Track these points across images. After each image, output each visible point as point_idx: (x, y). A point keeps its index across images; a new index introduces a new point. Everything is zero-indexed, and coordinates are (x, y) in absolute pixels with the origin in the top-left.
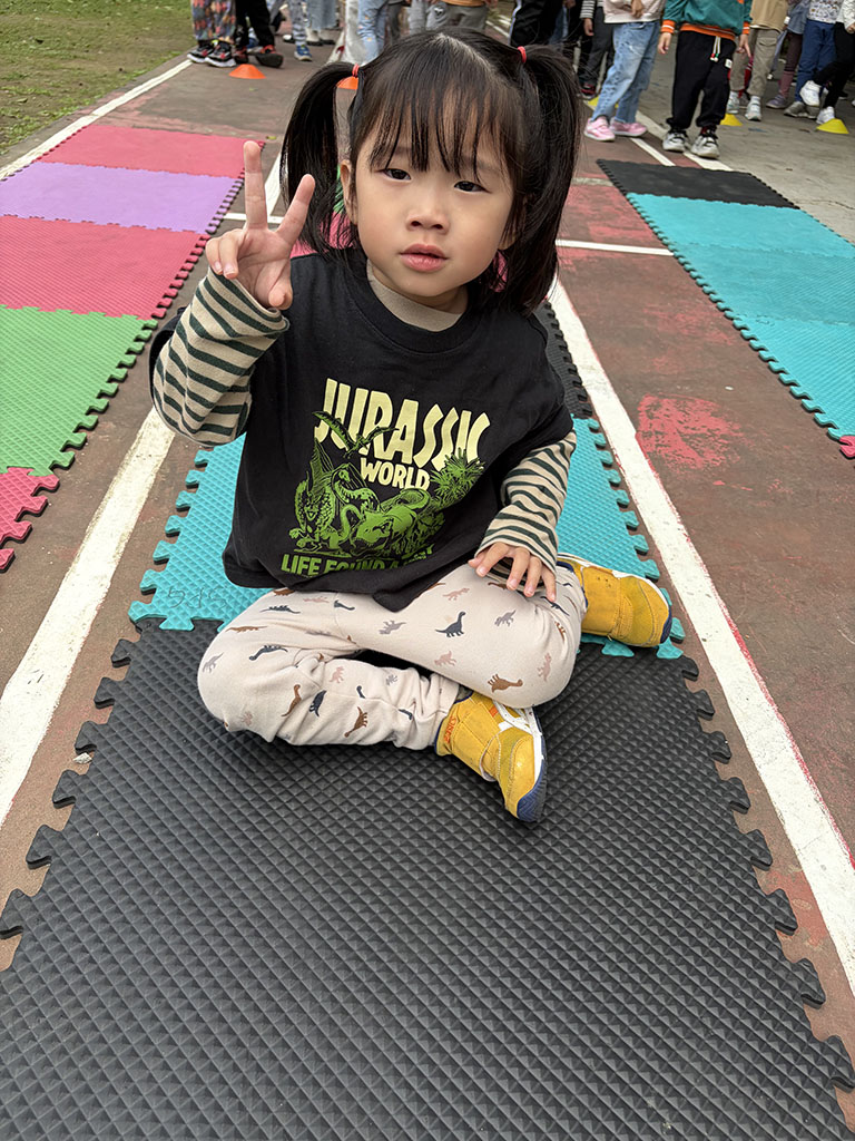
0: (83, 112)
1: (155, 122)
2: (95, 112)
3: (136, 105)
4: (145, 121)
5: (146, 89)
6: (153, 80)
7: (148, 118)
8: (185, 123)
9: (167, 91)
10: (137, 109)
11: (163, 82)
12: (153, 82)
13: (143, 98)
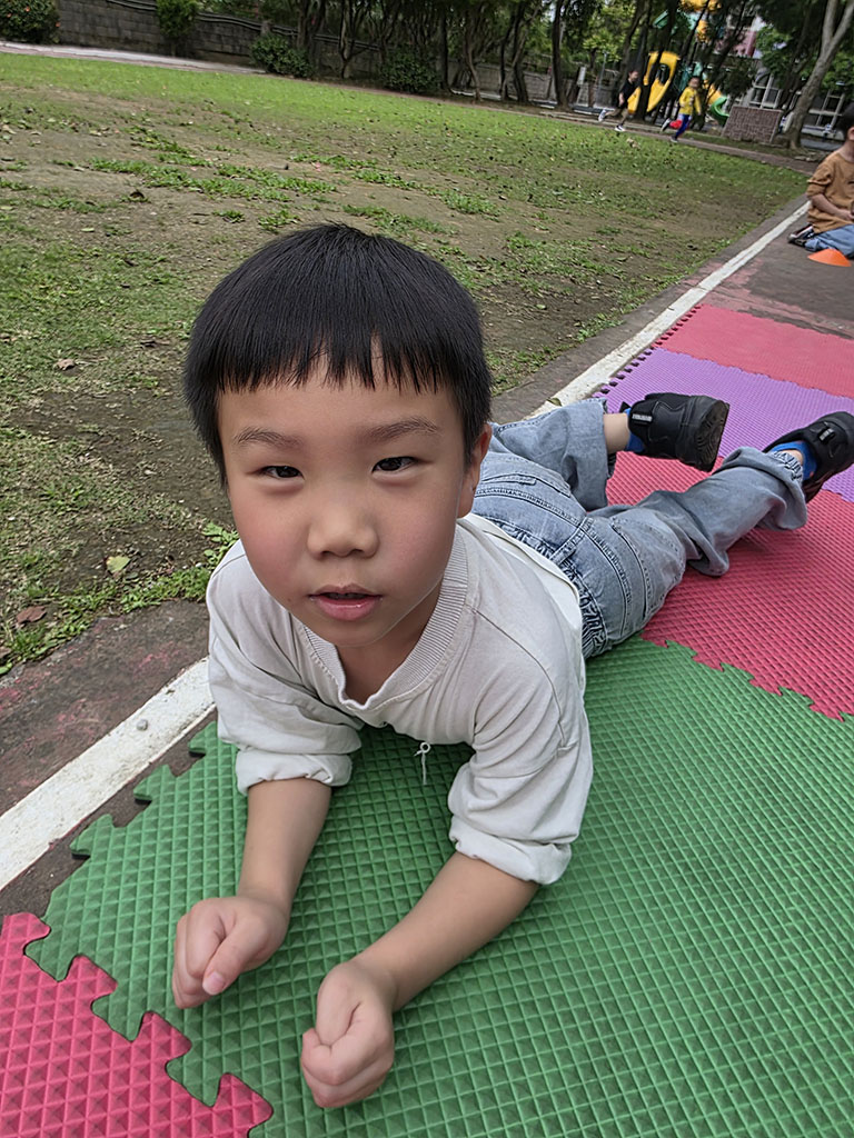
0: (689, 282)
1: (771, 306)
2: (701, 284)
3: (739, 281)
4: (759, 303)
5: (742, 263)
6: (744, 253)
7: (760, 299)
8: (806, 312)
9: (765, 268)
10: (744, 286)
11: (755, 256)
12: (744, 257)
13: (744, 273)
